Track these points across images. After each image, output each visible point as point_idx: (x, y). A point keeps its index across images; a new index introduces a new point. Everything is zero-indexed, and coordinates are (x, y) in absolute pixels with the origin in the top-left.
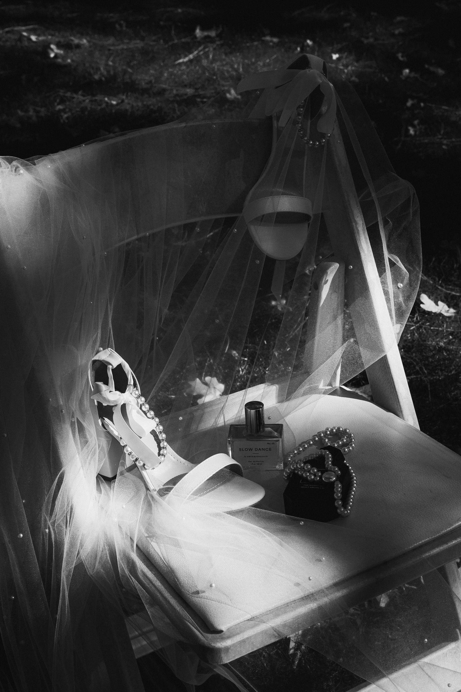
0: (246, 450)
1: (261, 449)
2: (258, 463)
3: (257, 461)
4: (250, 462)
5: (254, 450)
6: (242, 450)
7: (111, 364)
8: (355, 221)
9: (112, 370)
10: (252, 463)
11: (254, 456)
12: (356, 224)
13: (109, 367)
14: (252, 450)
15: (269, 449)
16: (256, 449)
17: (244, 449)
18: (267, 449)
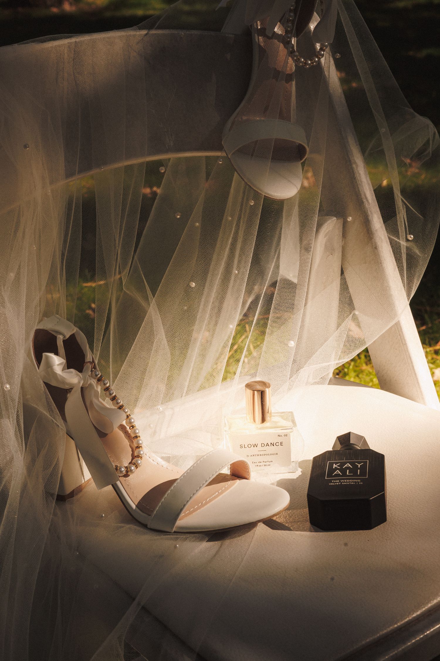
0: (250, 446)
1: (270, 445)
2: (264, 463)
3: (263, 462)
4: (255, 463)
5: (259, 445)
6: (243, 447)
7: (60, 333)
8: (355, 163)
9: (63, 342)
10: (256, 464)
11: (260, 455)
12: (357, 166)
13: (59, 337)
14: (257, 447)
15: (280, 444)
16: (263, 445)
17: (246, 446)
18: (277, 444)
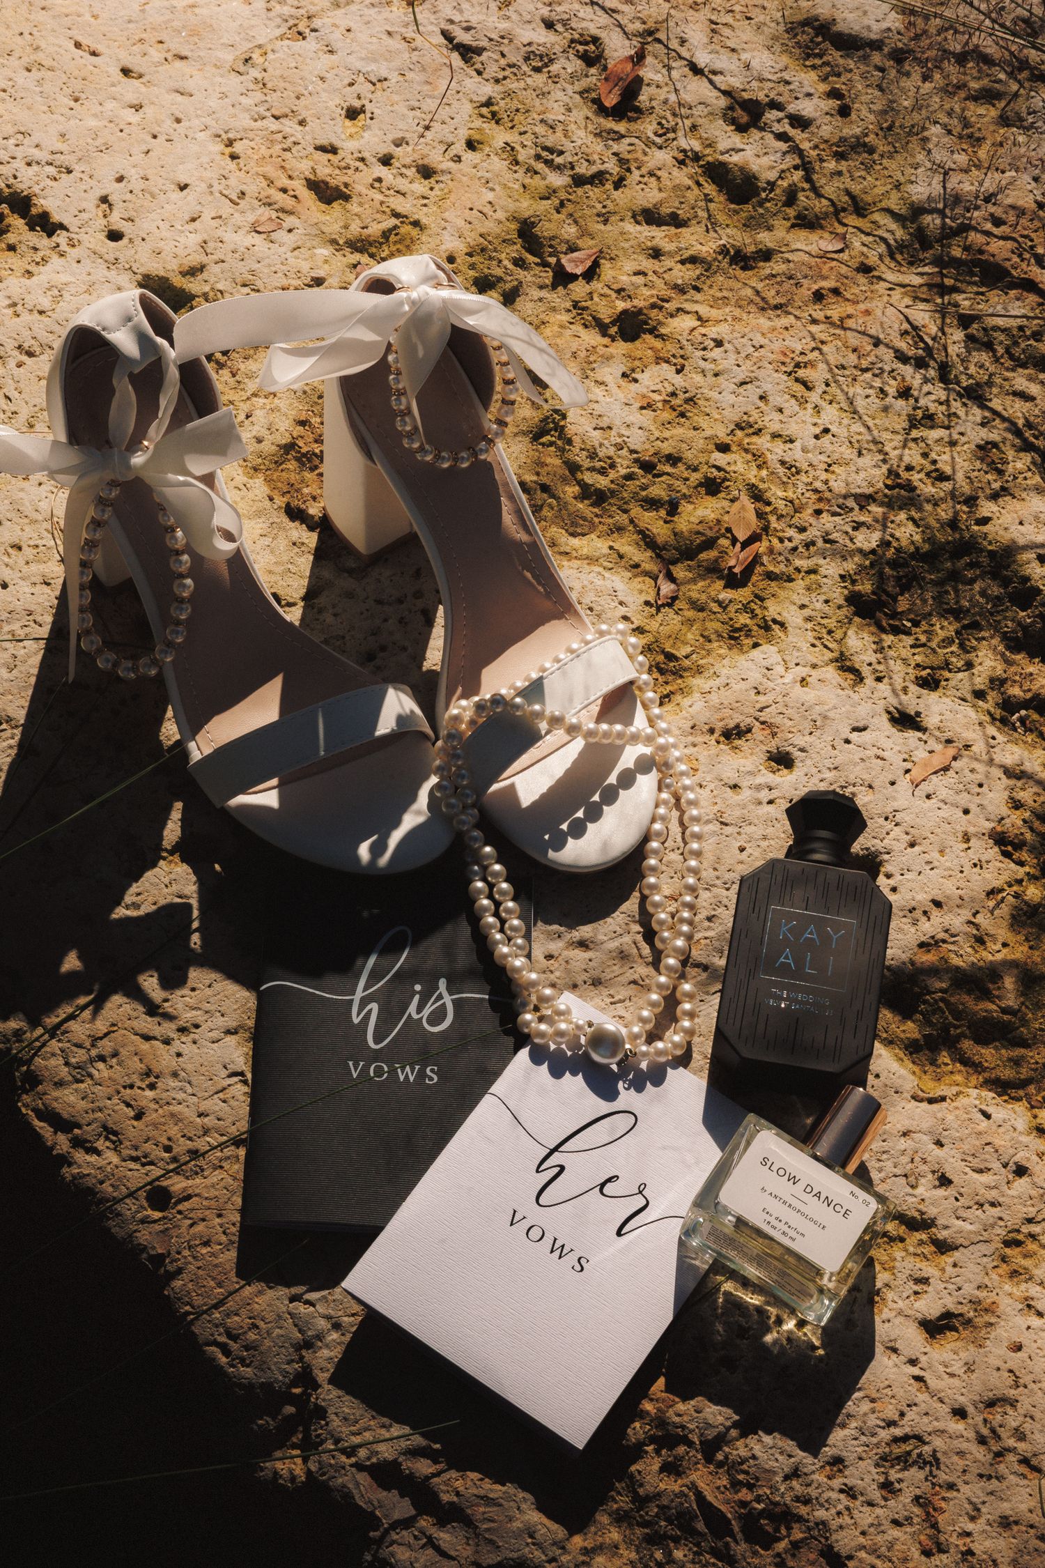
0: (782, 1172)
1: (822, 1198)
2: (785, 1228)
3: (786, 1223)
4: (767, 1213)
5: (801, 1185)
6: (769, 1165)
10: (768, 1218)
11: (790, 1205)
14: (794, 1183)
15: (843, 1211)
16: (809, 1189)
17: (774, 1168)
18: (838, 1208)
